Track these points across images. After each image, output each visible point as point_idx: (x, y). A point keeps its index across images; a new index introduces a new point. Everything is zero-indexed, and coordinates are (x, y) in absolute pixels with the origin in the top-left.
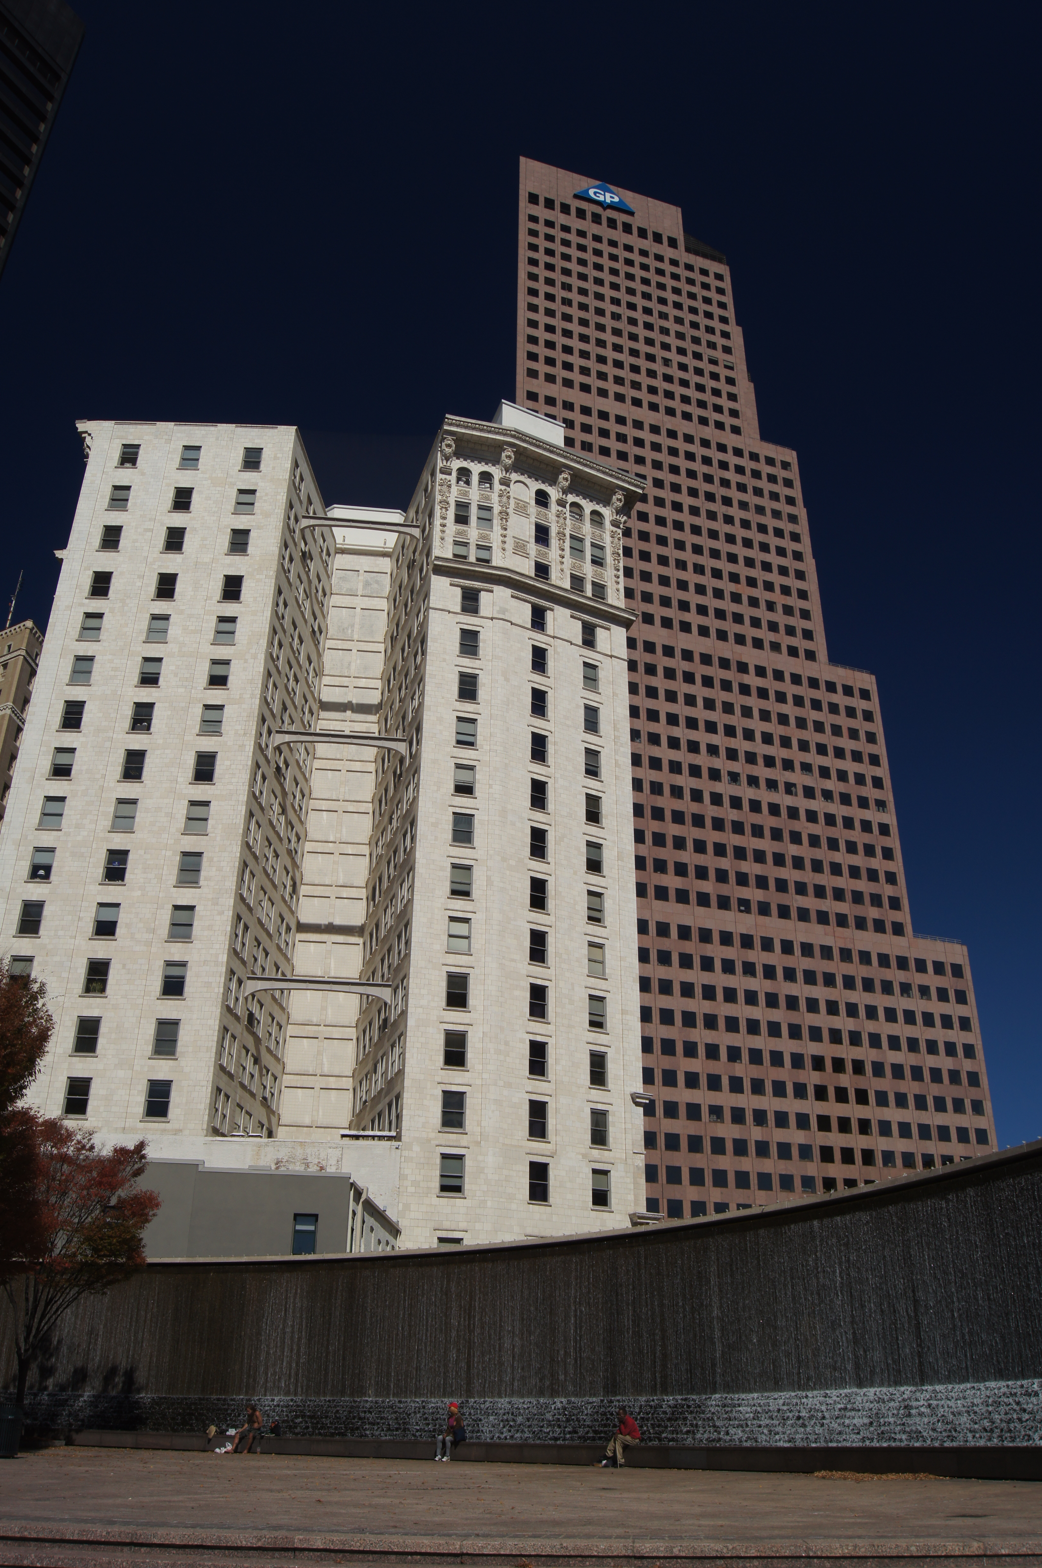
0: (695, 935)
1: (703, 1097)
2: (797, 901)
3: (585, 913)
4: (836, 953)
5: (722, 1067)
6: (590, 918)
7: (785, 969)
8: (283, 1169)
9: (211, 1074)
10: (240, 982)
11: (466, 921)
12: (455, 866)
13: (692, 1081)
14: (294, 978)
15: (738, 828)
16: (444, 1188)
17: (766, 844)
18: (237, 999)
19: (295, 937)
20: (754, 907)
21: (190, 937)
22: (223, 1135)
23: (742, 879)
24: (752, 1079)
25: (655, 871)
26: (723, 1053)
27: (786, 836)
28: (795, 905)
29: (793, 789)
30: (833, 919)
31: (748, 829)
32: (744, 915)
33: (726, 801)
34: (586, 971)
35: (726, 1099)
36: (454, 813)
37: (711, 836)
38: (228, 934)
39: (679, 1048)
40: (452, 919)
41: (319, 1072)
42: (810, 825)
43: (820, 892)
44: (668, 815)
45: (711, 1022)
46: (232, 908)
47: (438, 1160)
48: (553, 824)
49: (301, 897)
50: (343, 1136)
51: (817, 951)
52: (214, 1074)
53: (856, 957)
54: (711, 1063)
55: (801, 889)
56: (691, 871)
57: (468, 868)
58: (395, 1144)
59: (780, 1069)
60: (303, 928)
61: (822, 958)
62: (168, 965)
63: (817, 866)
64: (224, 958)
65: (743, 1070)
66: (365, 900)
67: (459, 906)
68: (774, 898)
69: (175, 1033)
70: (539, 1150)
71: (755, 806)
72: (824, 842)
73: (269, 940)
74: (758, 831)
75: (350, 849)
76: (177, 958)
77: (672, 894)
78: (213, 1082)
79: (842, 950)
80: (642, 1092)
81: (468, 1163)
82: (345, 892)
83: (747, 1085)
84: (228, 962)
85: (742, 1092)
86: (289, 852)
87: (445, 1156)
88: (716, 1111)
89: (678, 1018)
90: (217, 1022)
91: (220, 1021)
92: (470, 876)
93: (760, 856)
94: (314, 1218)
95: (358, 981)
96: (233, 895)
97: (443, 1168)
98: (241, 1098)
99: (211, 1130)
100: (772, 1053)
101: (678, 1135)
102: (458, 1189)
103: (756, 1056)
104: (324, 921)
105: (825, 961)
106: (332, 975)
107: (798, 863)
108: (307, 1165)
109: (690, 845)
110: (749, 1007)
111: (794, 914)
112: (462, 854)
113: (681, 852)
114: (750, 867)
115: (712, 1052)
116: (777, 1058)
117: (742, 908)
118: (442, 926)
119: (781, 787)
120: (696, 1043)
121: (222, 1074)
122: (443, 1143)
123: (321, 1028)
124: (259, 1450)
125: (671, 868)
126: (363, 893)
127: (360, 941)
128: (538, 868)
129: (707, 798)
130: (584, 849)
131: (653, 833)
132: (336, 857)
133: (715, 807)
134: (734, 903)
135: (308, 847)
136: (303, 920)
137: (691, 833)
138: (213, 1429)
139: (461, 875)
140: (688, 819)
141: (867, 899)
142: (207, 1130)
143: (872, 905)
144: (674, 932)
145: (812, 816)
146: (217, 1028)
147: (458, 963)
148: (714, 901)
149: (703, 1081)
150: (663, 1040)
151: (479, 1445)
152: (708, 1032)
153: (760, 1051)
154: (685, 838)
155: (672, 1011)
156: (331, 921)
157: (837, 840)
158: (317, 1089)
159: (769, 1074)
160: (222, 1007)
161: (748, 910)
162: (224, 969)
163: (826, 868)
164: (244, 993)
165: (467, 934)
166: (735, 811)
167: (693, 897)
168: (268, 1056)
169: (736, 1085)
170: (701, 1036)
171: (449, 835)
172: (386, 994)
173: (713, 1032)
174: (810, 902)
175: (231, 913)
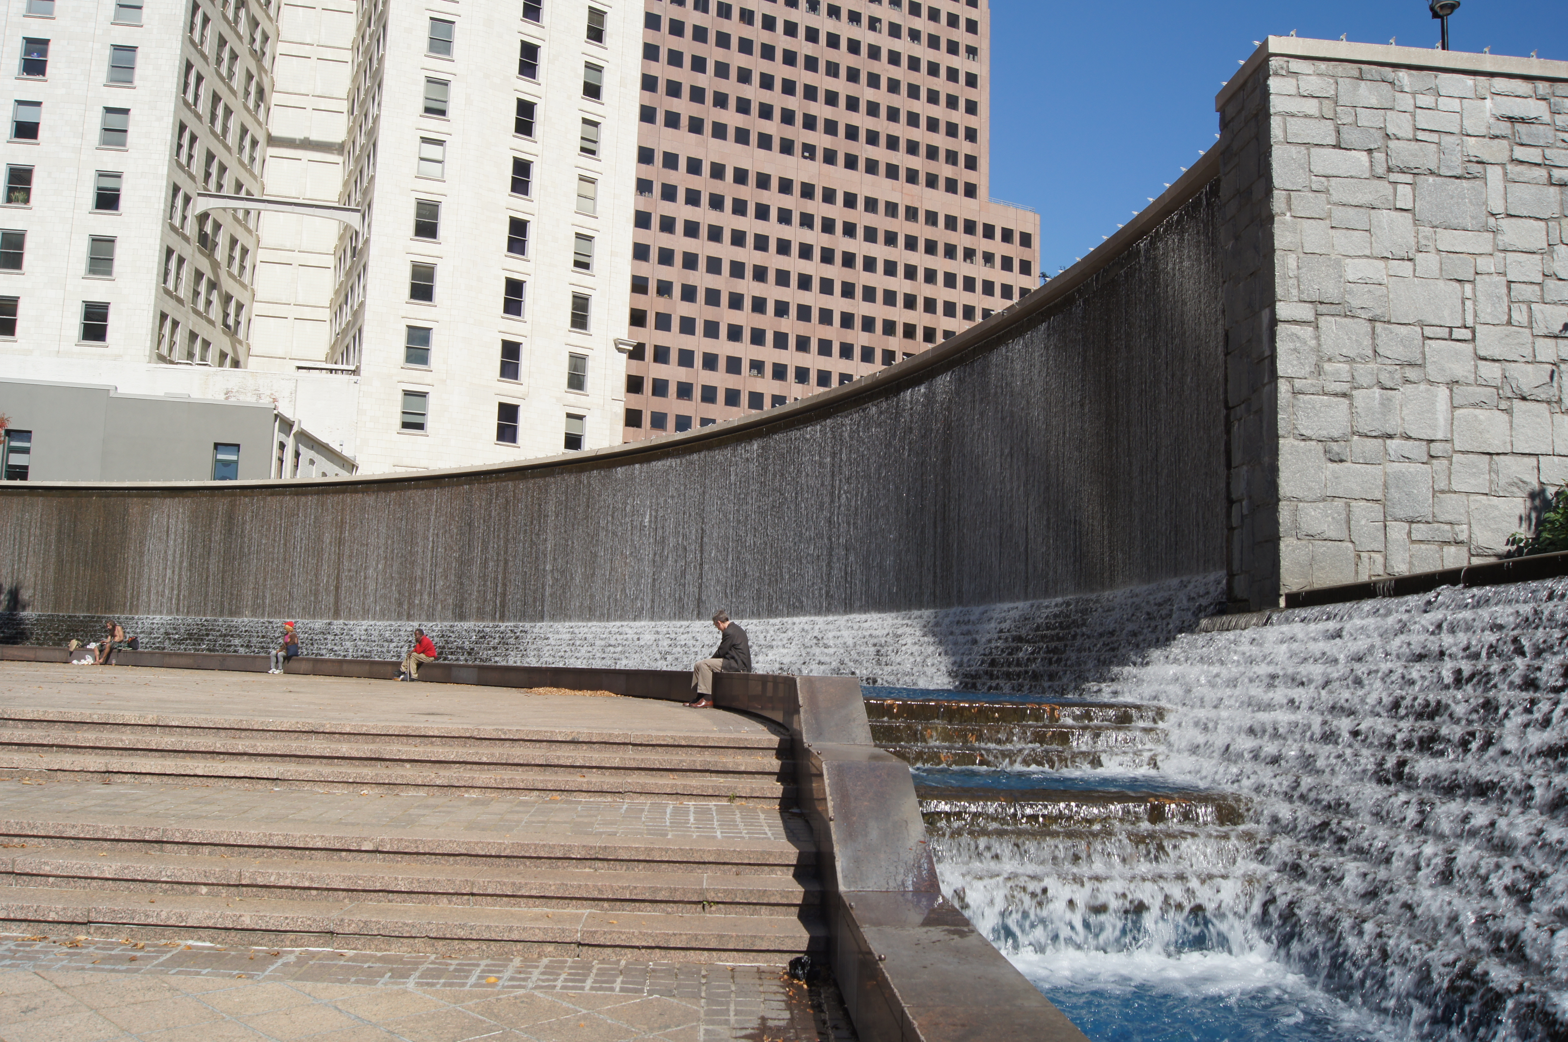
0: (752, 179)
1: (745, 350)
2: (864, 151)
3: (578, 143)
4: (901, 211)
5: (768, 322)
6: (583, 149)
7: (845, 223)
8: (233, 399)
9: (153, 298)
10: (187, 199)
11: (440, 143)
12: (430, 80)
13: (735, 333)
14: (265, 198)
15: (811, 64)
16: (406, 425)
17: (841, 86)
18: (184, 218)
19: (265, 152)
20: (820, 154)
21: (124, 145)
22: (172, 362)
23: (810, 123)
24: (798, 336)
25: (715, 105)
26: (770, 308)
27: (863, 78)
28: (865, 156)
29: (878, 25)
30: (902, 174)
31: (822, 66)
32: (808, 161)
33: (801, 32)
34: (574, 208)
35: (769, 354)
36: (431, 19)
37: (779, 71)
38: (169, 143)
39: (725, 299)
40: (425, 140)
41: (293, 301)
42: (892, 67)
43: (893, 143)
44: (734, 43)
45: (760, 274)
46: (172, 114)
47: (400, 396)
48: (547, 39)
49: (272, 107)
50: (299, 368)
51: (881, 207)
52: (156, 297)
53: (922, 216)
54: (757, 316)
55: (873, 138)
56: (755, 109)
57: (445, 84)
58: (353, 378)
59: (829, 327)
60: (272, 141)
61: (886, 215)
62: (100, 175)
63: (893, 115)
64: (164, 170)
65: (791, 326)
66: (346, 113)
67: (433, 126)
68: (842, 145)
69: (111, 251)
70: (509, 392)
71: (833, 41)
72: (904, 89)
73: (227, 153)
74: (833, 70)
75: (329, 54)
76: (110, 167)
77: (731, 133)
78: (155, 306)
79: (908, 208)
80: (626, 338)
81: (431, 400)
82: (323, 104)
83: (792, 342)
84: (169, 176)
85: (786, 348)
86: (253, 53)
87: (407, 393)
88: (757, 366)
89: (726, 268)
90: (158, 241)
91: (162, 240)
92: (446, 93)
93: (831, 99)
94: (236, 447)
95: (336, 205)
96: (173, 99)
97: (405, 404)
98: (194, 324)
99: (155, 357)
100: (822, 310)
101: (715, 388)
102: (420, 426)
103: (804, 313)
104: (299, 135)
105: (889, 219)
106: (308, 196)
107: (873, 109)
108: (259, 396)
109: (756, 79)
110: (803, 261)
111: (861, 164)
112: (439, 67)
113: (746, 86)
114: (820, 110)
115: (759, 305)
116: (826, 316)
117: (806, 154)
118: (414, 147)
119: (865, 21)
120: (742, 295)
121: (168, 298)
122: (406, 380)
123: (296, 254)
124: (114, 662)
125: (732, 103)
126: (344, 106)
127: (339, 159)
128: (527, 89)
129: (780, 26)
130: (582, 70)
131: (716, 62)
132: (313, 62)
133: (788, 38)
134: (798, 148)
135: (281, 48)
136: (275, 133)
137: (757, 65)
138: (74, 643)
139: (436, 92)
140: (757, 49)
141: (942, 155)
142: (150, 357)
143: (947, 162)
144: (729, 174)
145: (894, 58)
146: (158, 248)
147: (429, 191)
148: (776, 144)
149: (747, 335)
150: (708, 290)
151: (308, 660)
152: (756, 284)
153: (809, 308)
154: (750, 71)
155: (720, 260)
156: (307, 135)
157: (918, 87)
158: (291, 319)
159: (816, 331)
160: (163, 225)
161: (812, 157)
162: (164, 183)
163: (903, 117)
164: (193, 210)
165: (440, 158)
166: (810, 44)
167: (754, 138)
168: (231, 281)
169: (781, 341)
170: (748, 288)
171: (425, 43)
172: (354, 219)
173: (762, 284)
174: (881, 154)
175: (171, 120)
